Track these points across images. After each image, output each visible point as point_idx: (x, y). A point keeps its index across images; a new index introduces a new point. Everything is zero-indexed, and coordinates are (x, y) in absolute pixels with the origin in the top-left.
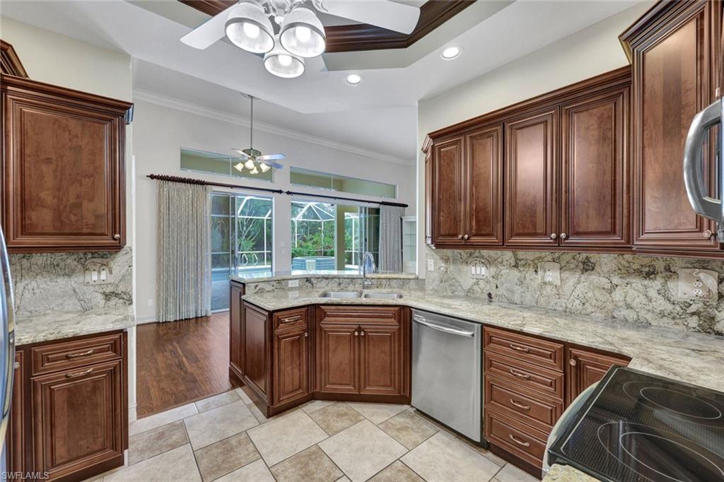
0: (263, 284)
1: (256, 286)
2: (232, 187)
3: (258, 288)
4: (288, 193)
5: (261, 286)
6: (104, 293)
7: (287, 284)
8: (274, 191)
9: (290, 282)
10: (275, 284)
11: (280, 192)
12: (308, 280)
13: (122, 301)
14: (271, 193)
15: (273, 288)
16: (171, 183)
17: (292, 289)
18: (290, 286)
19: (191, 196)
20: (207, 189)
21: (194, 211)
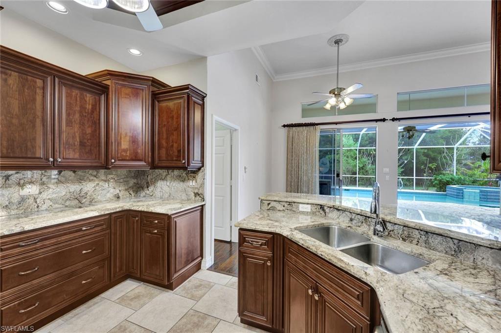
0: (275, 203)
1: (269, 204)
2: (336, 123)
3: (270, 206)
4: (394, 120)
5: (273, 204)
6: (194, 193)
7: (298, 207)
8: (377, 121)
9: (301, 205)
10: (286, 205)
11: (384, 120)
12: (322, 207)
13: (200, 198)
14: (375, 123)
15: (284, 208)
16: (294, 128)
17: (303, 213)
18: (301, 209)
19: (305, 135)
20: (317, 128)
21: (308, 145)
